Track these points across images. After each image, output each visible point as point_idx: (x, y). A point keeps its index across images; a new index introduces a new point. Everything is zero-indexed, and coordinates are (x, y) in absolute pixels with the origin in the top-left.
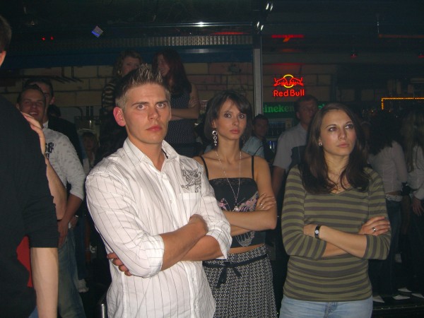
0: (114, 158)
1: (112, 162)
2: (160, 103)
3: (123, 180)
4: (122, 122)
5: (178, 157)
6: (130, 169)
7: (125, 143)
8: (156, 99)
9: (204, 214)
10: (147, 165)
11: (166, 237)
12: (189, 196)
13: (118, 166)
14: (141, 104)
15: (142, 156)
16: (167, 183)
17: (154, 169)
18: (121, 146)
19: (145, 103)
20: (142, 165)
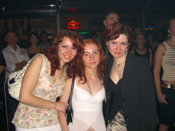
0: (5, 49)
1: (5, 50)
2: (14, 36)
3: (7, 53)
4: (7, 41)
5: (20, 48)
6: (9, 51)
7: (8, 46)
8: (13, 36)
9: (26, 60)
10: (12, 50)
11: (16, 64)
12: (22, 56)
13: (6, 50)
14: (10, 37)
15: (11, 48)
16: (17, 54)
17: (14, 51)
18: (7, 46)
19: (11, 36)
20: (11, 50)
